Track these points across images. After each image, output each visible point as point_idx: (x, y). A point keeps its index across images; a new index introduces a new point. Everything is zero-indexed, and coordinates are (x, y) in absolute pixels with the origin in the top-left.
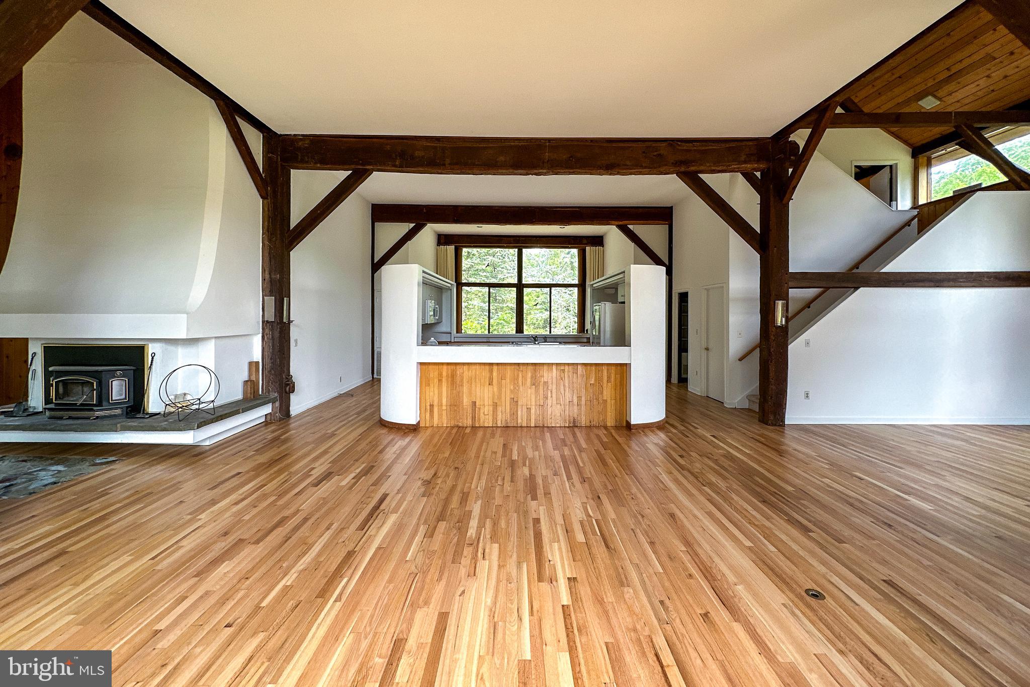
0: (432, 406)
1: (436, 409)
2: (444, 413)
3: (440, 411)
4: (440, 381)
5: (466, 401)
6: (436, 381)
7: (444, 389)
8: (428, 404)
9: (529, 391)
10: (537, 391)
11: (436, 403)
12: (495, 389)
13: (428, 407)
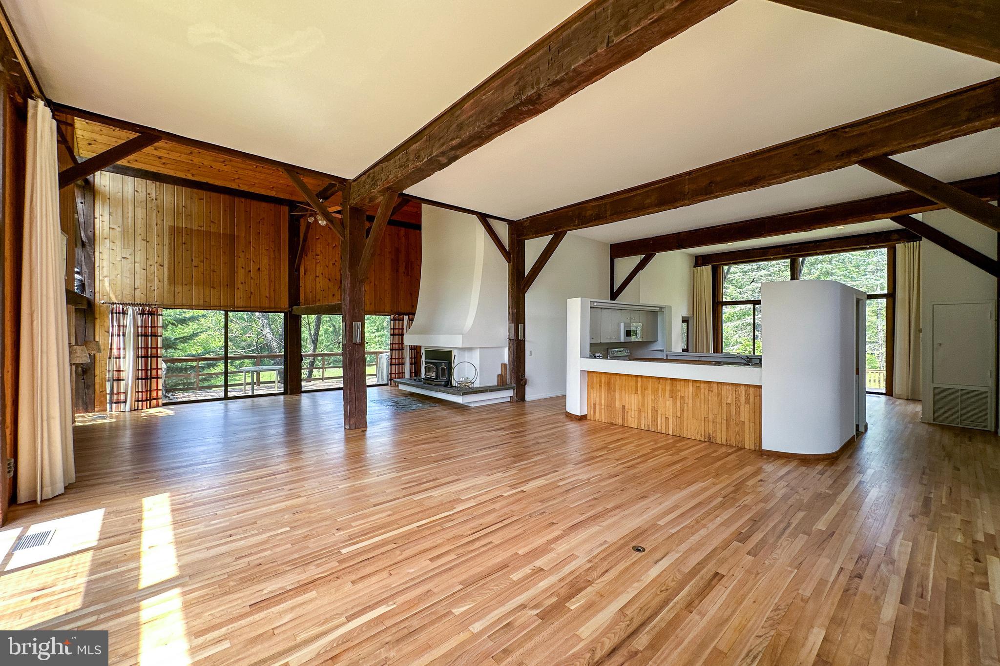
0: (595, 404)
1: (597, 407)
2: (603, 411)
3: (600, 410)
4: (600, 386)
5: (618, 405)
6: (598, 385)
7: (603, 393)
8: (592, 403)
9: (668, 402)
10: (675, 403)
11: (597, 403)
12: (640, 397)
13: (593, 405)
